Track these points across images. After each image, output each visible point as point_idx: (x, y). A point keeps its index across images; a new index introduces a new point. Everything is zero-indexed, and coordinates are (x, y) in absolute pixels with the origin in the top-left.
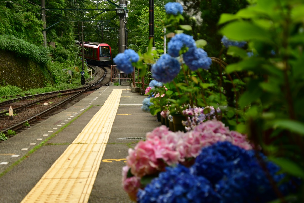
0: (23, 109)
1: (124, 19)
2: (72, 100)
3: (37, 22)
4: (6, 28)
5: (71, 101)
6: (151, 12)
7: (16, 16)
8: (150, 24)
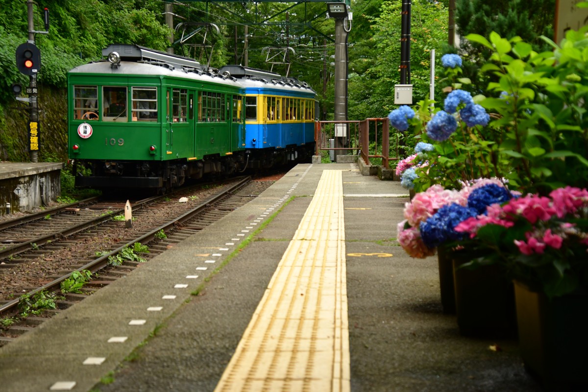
0: (141, 208)
1: (345, 24)
2: (233, 194)
3: (158, 30)
4: (97, 43)
5: (231, 195)
6: (406, 16)
7: (117, 18)
8: (403, 40)
